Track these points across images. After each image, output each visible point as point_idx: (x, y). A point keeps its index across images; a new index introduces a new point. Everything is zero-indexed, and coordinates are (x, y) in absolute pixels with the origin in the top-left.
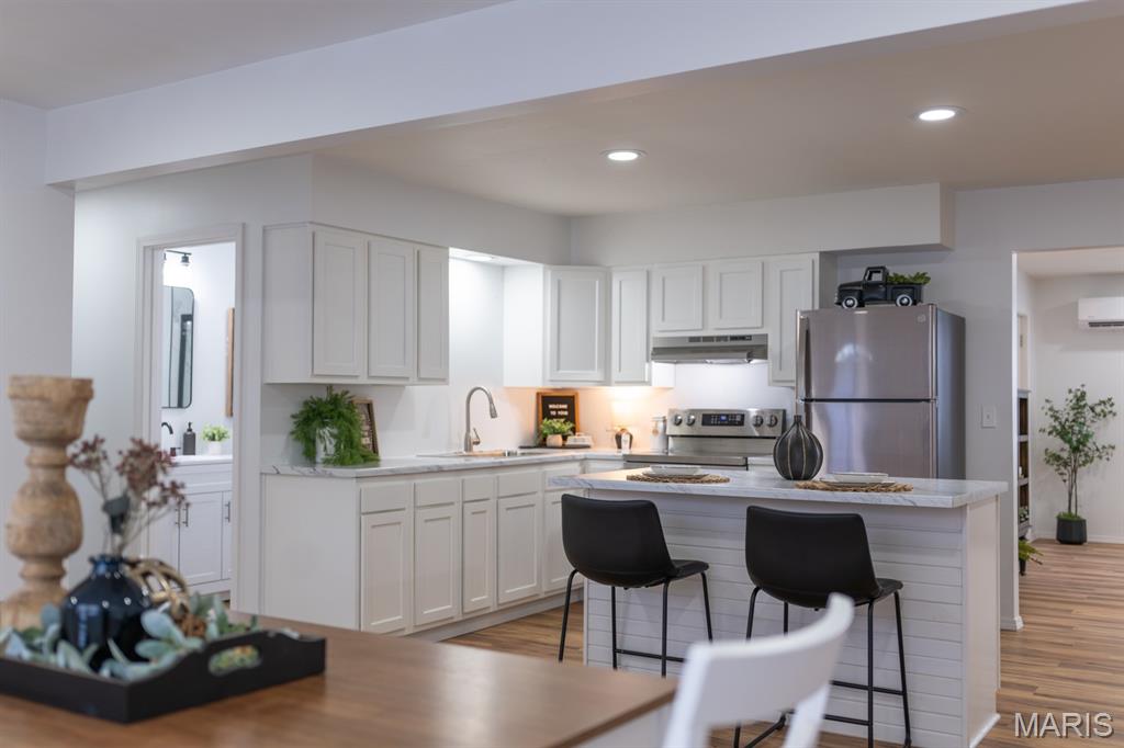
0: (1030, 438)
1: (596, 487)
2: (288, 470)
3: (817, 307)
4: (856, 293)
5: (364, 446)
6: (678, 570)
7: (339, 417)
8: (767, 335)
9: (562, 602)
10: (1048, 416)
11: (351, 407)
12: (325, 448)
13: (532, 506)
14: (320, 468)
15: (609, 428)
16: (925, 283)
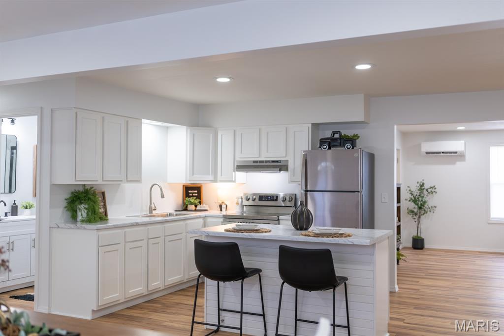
0: (401, 204)
1: (210, 235)
2: (63, 225)
3: (310, 149)
4: (328, 143)
5: (101, 213)
6: (248, 273)
7: (88, 200)
8: (288, 160)
9: (195, 283)
10: (408, 194)
11: (94, 194)
12: (82, 215)
13: (181, 239)
14: (79, 224)
15: (216, 202)
16: (357, 139)
